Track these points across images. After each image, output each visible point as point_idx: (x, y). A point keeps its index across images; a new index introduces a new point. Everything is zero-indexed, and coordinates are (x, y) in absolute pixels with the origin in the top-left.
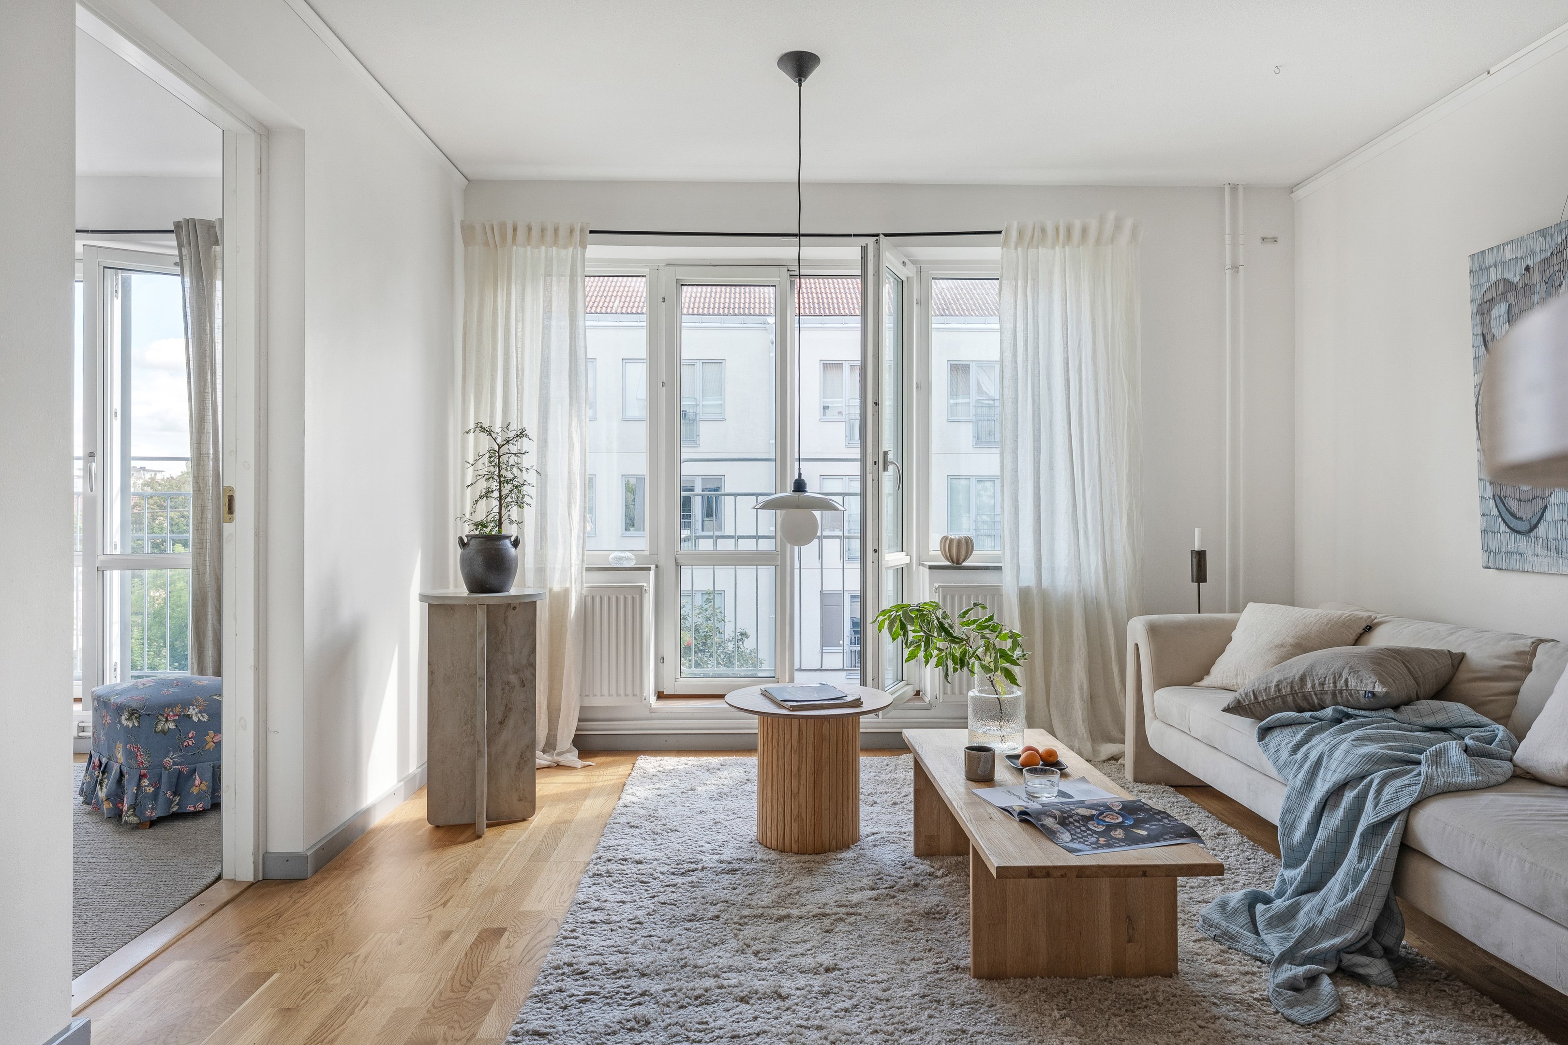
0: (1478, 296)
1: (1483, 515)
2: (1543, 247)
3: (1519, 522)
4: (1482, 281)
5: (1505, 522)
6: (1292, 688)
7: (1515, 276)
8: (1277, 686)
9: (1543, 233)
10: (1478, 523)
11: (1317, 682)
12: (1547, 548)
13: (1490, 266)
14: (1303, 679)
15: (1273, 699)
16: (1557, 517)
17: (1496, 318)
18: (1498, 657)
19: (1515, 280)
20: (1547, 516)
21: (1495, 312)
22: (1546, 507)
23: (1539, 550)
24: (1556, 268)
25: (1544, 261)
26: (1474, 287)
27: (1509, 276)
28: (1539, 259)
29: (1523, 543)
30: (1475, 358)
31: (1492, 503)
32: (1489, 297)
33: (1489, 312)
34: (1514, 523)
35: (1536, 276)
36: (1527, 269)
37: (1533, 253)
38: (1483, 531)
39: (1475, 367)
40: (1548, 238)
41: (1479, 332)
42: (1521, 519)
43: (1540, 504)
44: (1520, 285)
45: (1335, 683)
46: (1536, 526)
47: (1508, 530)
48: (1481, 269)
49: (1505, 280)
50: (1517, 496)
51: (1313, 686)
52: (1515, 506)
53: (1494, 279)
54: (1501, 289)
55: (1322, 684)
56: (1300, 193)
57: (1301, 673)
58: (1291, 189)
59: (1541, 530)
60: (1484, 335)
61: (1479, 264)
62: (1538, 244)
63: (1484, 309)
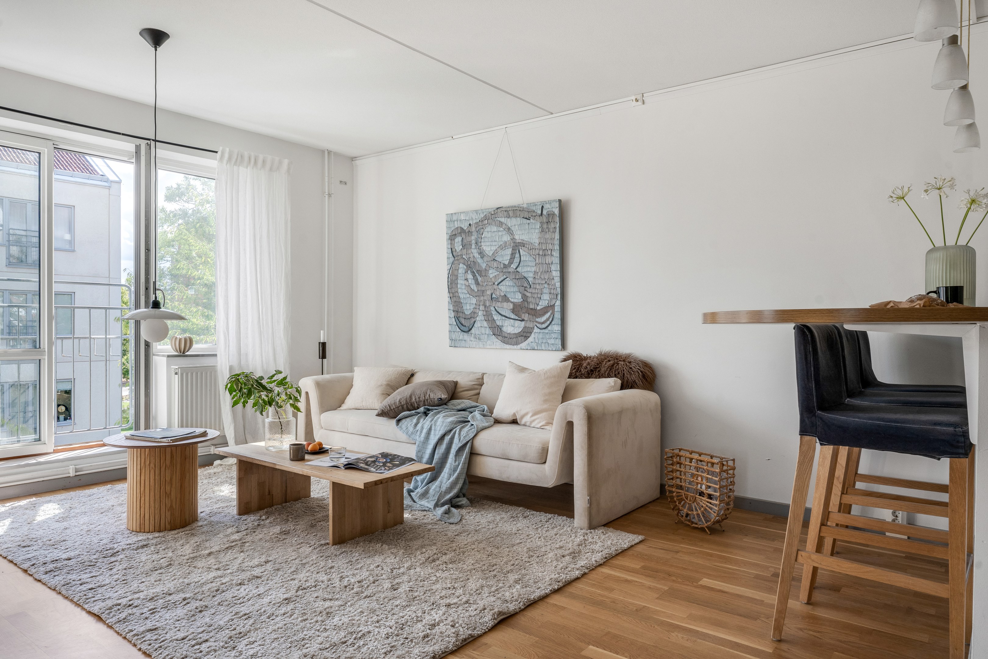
0: (450, 232)
1: (450, 324)
2: (476, 218)
3: (465, 327)
4: (451, 226)
5: (459, 327)
6: (406, 401)
7: (465, 226)
8: (399, 401)
9: (476, 212)
10: (447, 328)
11: (417, 397)
12: (475, 338)
13: (455, 221)
14: (411, 397)
15: (398, 407)
16: (479, 325)
17: (457, 243)
18: (471, 381)
19: (465, 228)
20: (476, 325)
21: (456, 240)
22: (475, 321)
23: (472, 339)
24: (481, 227)
25: (476, 223)
26: (448, 228)
27: (463, 226)
28: (474, 222)
29: (466, 336)
30: (448, 258)
31: (454, 319)
32: (454, 233)
33: (454, 239)
34: (462, 328)
35: (473, 229)
36: (470, 225)
37: (472, 219)
38: (450, 331)
39: (448, 261)
40: (478, 214)
41: (450, 247)
42: (465, 326)
43: (473, 320)
44: (467, 231)
45: (424, 396)
46: (471, 329)
47: (460, 331)
48: (451, 221)
49: (461, 227)
50: (464, 317)
51: (416, 399)
52: (463, 321)
53: (457, 226)
54: (459, 231)
55: (419, 398)
56: (358, 162)
57: (409, 394)
58: (353, 159)
59: (473, 331)
60: (451, 249)
61: (450, 219)
62: (474, 216)
63: (452, 238)
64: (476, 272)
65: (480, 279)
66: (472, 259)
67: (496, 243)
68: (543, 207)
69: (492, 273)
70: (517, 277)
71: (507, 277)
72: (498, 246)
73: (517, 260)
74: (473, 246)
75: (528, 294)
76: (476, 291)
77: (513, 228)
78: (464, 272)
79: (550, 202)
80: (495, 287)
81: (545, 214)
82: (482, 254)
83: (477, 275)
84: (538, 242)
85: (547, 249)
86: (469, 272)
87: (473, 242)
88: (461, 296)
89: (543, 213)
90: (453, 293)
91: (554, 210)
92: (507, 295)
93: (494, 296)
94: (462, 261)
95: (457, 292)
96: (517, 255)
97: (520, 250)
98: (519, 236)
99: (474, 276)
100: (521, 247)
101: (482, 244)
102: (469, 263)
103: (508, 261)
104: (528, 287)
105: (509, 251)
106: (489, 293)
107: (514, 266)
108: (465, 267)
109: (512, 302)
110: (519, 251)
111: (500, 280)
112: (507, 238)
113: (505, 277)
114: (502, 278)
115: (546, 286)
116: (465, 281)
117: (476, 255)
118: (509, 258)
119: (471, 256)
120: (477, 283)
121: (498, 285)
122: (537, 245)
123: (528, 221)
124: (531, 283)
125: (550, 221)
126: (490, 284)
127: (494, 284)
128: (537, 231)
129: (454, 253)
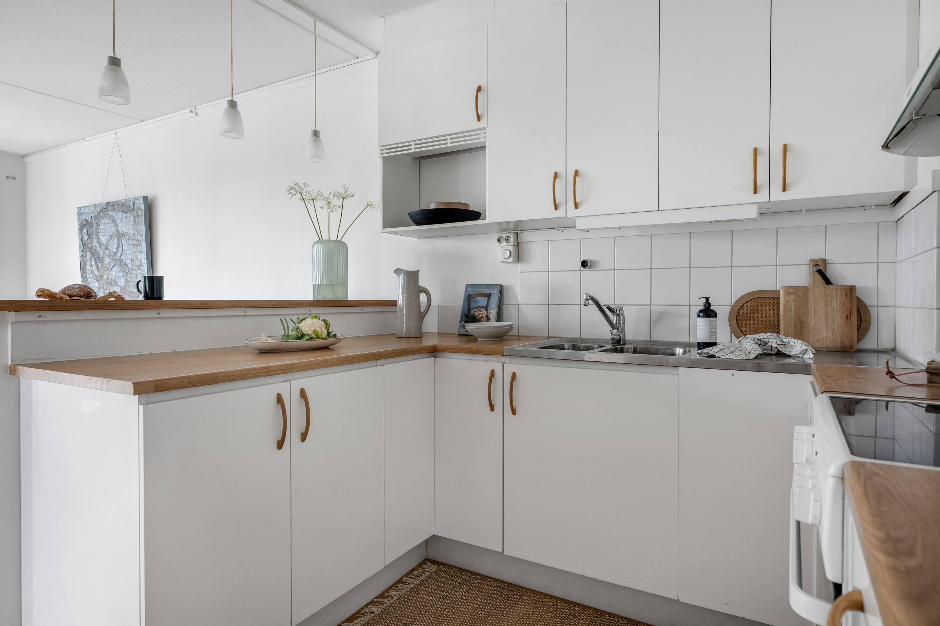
0: (80, 223)
4: (80, 218)
9: (95, 206)
13: (82, 214)
17: (84, 233)
19: (89, 220)
21: (84, 231)
24: (98, 219)
25: (96, 216)
26: (79, 220)
27: (87, 219)
28: (94, 215)
30: (79, 246)
32: (82, 224)
33: (83, 230)
35: (94, 221)
36: (92, 217)
37: (93, 212)
39: (80, 249)
40: (96, 208)
41: (80, 237)
44: (90, 223)
48: (80, 214)
49: (86, 219)
53: (84, 219)
54: (85, 223)
56: (27, 160)
58: (23, 157)
60: (81, 239)
61: (80, 211)
62: (94, 210)
63: (81, 229)
64: (97, 259)
65: (99, 265)
66: (94, 248)
67: (107, 234)
68: (134, 202)
69: (107, 260)
70: (122, 264)
71: (116, 264)
72: (109, 236)
73: (121, 249)
74: (94, 237)
75: (129, 279)
76: (98, 276)
77: (117, 221)
78: (90, 259)
79: (138, 198)
80: (109, 272)
81: (136, 209)
82: (99, 242)
83: (98, 261)
84: (132, 234)
85: (138, 239)
86: (93, 259)
87: (94, 232)
88: (89, 280)
89: (135, 208)
90: (84, 278)
91: (141, 205)
92: (116, 279)
93: (108, 280)
94: (88, 249)
95: (86, 277)
96: (121, 245)
97: (122, 240)
98: (122, 228)
99: (96, 262)
100: (122, 237)
101: (100, 234)
102: (92, 251)
103: (116, 249)
104: (129, 272)
105: (116, 241)
106: (105, 277)
107: (119, 254)
108: (90, 255)
109: (120, 286)
110: (122, 241)
111: (111, 267)
112: (114, 229)
113: (114, 263)
114: (113, 265)
115: (139, 271)
116: (91, 267)
117: (97, 244)
118: (116, 247)
119: (93, 245)
120: (98, 269)
121: (110, 270)
122: (132, 235)
123: (126, 215)
124: (130, 268)
125: (139, 215)
126: (106, 269)
127: (108, 270)
128: (132, 224)
129: (83, 242)
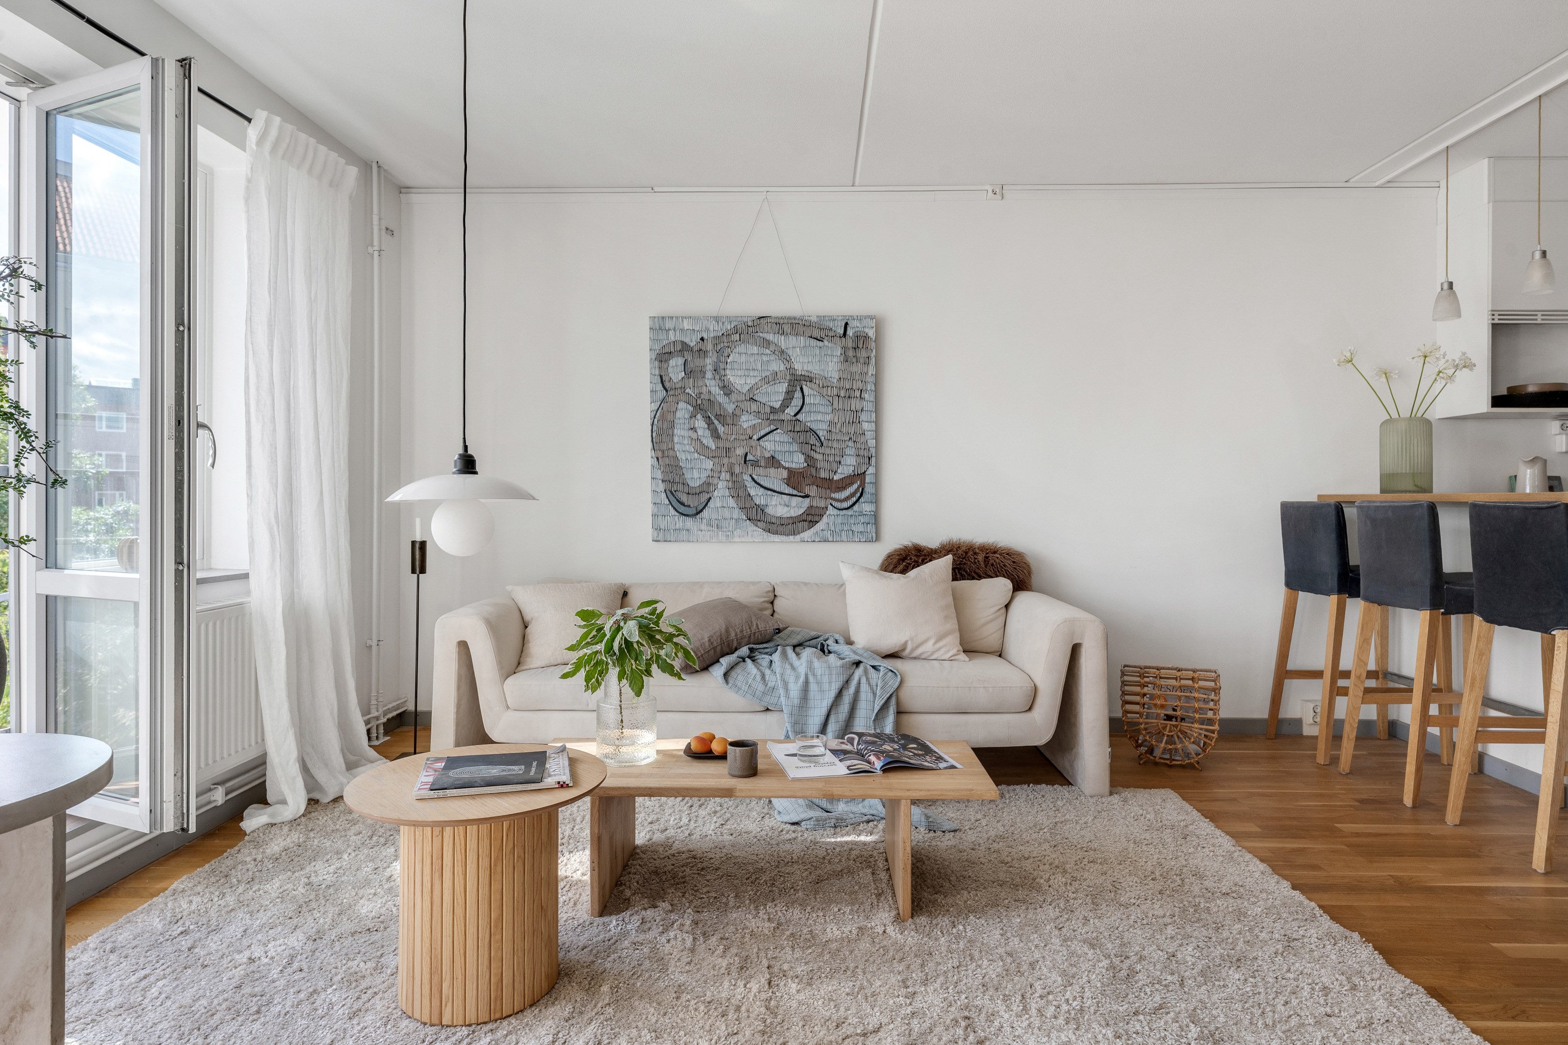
0: (657, 347)
1: (655, 503)
2: (716, 328)
3: (686, 508)
4: (661, 337)
5: (674, 508)
6: (721, 639)
7: (692, 341)
8: (709, 640)
9: (717, 319)
10: (649, 509)
11: (738, 631)
12: (709, 524)
13: (669, 330)
16: (719, 504)
17: (673, 367)
19: (692, 344)
20: (711, 504)
21: (672, 362)
22: (710, 498)
23: (703, 527)
24: (726, 344)
25: (716, 337)
26: (653, 340)
27: (687, 340)
28: (712, 335)
29: (689, 522)
30: (652, 391)
31: (664, 495)
32: (667, 350)
33: (667, 361)
34: (682, 509)
35: (710, 347)
36: (702, 339)
37: (708, 330)
38: (654, 516)
39: (652, 397)
40: (720, 324)
41: (657, 373)
42: (689, 506)
43: (707, 496)
44: (695, 349)
46: (701, 511)
47: (677, 514)
48: (660, 329)
49: (682, 342)
50: (686, 490)
52: (684, 498)
53: (673, 339)
54: (679, 347)
56: (415, 198)
58: (403, 189)
59: (705, 513)
60: (661, 377)
61: (659, 325)
62: (712, 326)
63: (662, 357)
64: (713, 418)
65: (721, 429)
66: (705, 396)
67: (756, 373)
68: (846, 324)
69: (747, 421)
70: (797, 429)
71: (777, 429)
72: (760, 378)
73: (797, 402)
74: (709, 375)
75: (818, 457)
76: (714, 448)
77: (790, 352)
78: (687, 416)
79: (860, 319)
80: (753, 443)
81: (851, 335)
82: (727, 389)
83: (716, 422)
84: (837, 377)
85: (854, 388)
86: (699, 416)
87: (709, 368)
88: (681, 456)
89: (848, 333)
90: (663, 452)
91: (866, 330)
92: (776, 456)
93: (749, 457)
94: (682, 397)
95: (673, 449)
96: (798, 394)
97: (804, 387)
98: (800, 367)
99: (710, 423)
100: (804, 383)
101: (728, 372)
102: (699, 402)
103: (780, 402)
104: (818, 444)
105: (783, 387)
106: (740, 452)
107: (791, 411)
108: (691, 409)
109: (785, 468)
110: (802, 389)
111: (763, 433)
112: (777, 366)
113: (773, 427)
114: (767, 430)
115: (851, 444)
116: (691, 432)
117: (716, 390)
118: (782, 398)
119: (704, 390)
120: (716, 435)
121: (759, 439)
122: (835, 381)
123: (820, 344)
124: (823, 439)
125: (861, 346)
126: (743, 437)
127: (750, 438)
128: (835, 360)
129: (667, 385)
